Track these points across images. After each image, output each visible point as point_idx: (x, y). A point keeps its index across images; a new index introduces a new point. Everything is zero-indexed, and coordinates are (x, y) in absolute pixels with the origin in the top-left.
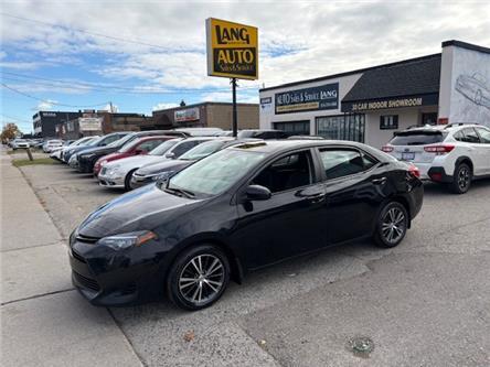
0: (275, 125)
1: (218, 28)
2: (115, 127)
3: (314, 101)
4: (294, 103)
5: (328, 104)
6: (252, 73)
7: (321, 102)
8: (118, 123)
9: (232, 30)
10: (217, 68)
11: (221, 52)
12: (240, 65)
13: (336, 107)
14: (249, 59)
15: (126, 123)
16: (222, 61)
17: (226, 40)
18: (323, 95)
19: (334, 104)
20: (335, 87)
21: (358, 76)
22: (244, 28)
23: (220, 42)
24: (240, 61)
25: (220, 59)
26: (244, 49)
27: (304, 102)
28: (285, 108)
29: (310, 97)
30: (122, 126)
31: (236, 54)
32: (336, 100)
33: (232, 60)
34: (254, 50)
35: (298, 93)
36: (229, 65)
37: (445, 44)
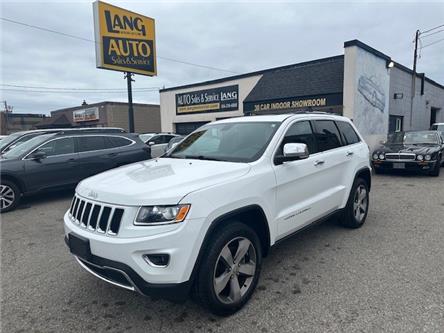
0: (177, 126)
1: (107, 14)
2: (11, 127)
3: (215, 102)
4: (194, 104)
5: (229, 106)
6: (149, 67)
7: (221, 103)
8: (15, 123)
9: (125, 18)
10: (108, 60)
11: (113, 42)
12: (136, 58)
13: (237, 109)
14: (145, 53)
15: (23, 123)
16: (114, 52)
17: (117, 28)
18: (224, 96)
19: (234, 105)
20: (235, 89)
21: (258, 78)
22: (139, 18)
23: (110, 30)
24: (136, 54)
25: (111, 49)
26: (140, 41)
27: (204, 103)
28: (186, 109)
29: (210, 98)
30: (20, 126)
31: (131, 45)
32: (237, 101)
33: (126, 51)
34: (151, 43)
35: (198, 94)
36: (122, 57)
37: (347, 45)
